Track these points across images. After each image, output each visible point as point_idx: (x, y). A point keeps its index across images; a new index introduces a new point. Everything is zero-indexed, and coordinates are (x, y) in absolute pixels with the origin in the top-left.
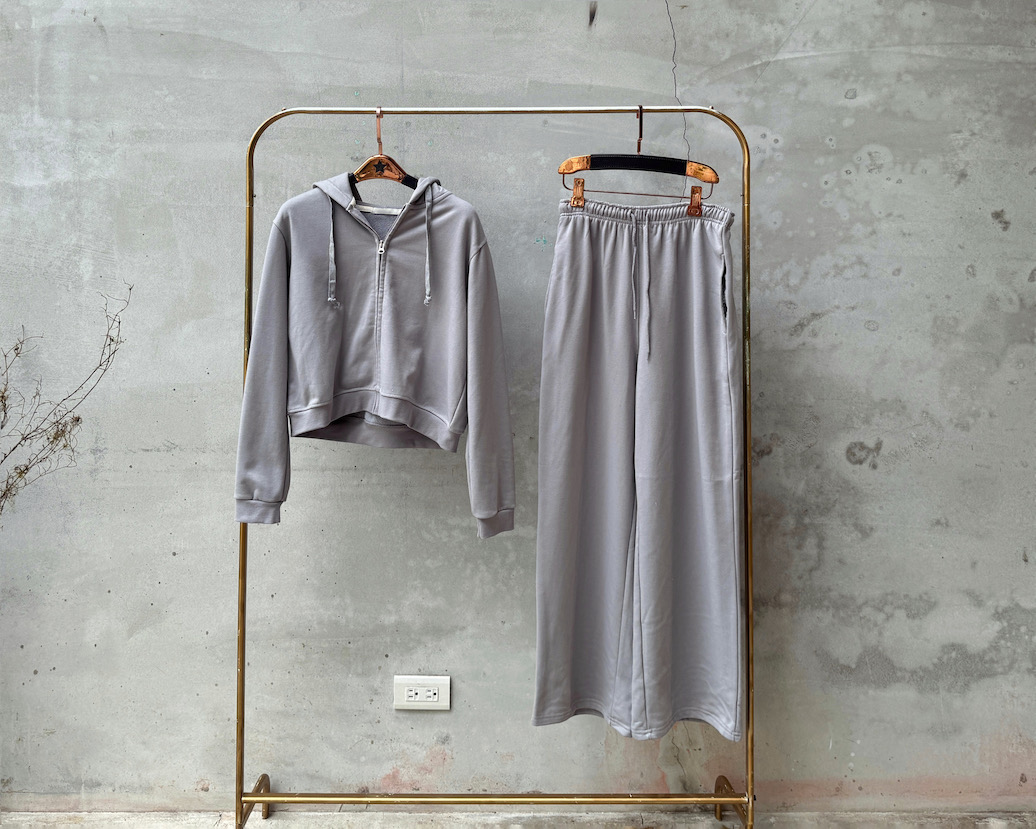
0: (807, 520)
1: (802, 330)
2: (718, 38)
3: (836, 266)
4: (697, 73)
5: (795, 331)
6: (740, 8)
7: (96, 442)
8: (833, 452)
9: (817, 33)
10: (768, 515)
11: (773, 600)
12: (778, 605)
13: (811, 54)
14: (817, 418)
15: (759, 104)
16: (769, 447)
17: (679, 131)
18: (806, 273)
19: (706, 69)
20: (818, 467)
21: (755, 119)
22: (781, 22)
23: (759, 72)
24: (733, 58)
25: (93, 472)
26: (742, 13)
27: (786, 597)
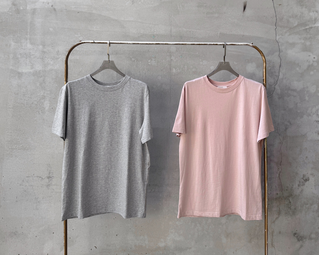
2: (293, 17)
4: (285, 31)
6: (301, 6)
7: (49, 174)
12: (311, 239)
16: (309, 178)
17: (277, 53)
19: (288, 29)
21: (306, 49)
22: (317, 12)
23: (308, 31)
24: (298, 25)
25: (48, 186)
26: (302, 8)
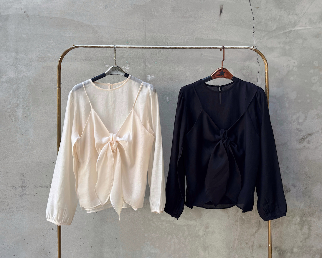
0: (304, 219)
1: (304, 140)
2: (271, 20)
3: (318, 114)
4: (263, 35)
5: (301, 141)
6: (280, 8)
7: (23, 183)
8: (315, 191)
9: (310, 19)
10: (289, 216)
11: (290, 251)
12: (292, 253)
13: (308, 27)
14: (309, 177)
15: (287, 47)
16: (290, 189)
18: (306, 117)
20: (309, 197)
21: (285, 53)
22: (296, 14)
23: (288, 35)
24: (277, 29)
25: (21, 195)
26: (281, 11)
27: (295, 250)
